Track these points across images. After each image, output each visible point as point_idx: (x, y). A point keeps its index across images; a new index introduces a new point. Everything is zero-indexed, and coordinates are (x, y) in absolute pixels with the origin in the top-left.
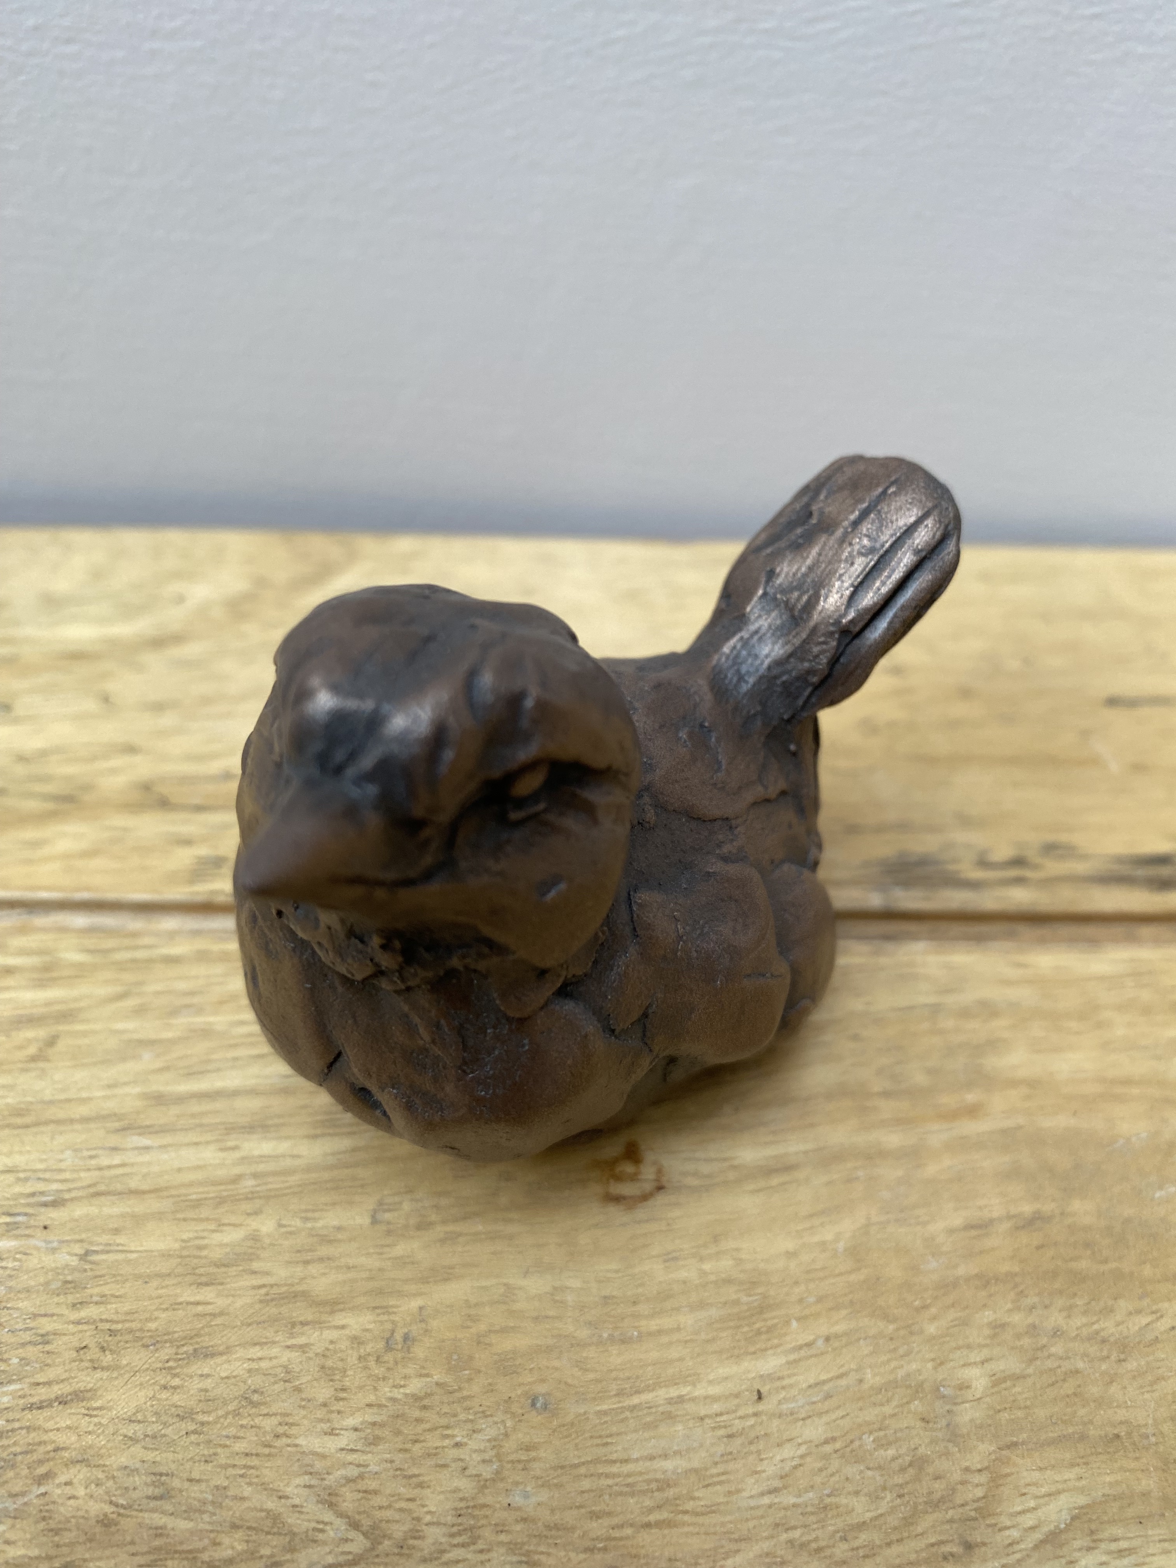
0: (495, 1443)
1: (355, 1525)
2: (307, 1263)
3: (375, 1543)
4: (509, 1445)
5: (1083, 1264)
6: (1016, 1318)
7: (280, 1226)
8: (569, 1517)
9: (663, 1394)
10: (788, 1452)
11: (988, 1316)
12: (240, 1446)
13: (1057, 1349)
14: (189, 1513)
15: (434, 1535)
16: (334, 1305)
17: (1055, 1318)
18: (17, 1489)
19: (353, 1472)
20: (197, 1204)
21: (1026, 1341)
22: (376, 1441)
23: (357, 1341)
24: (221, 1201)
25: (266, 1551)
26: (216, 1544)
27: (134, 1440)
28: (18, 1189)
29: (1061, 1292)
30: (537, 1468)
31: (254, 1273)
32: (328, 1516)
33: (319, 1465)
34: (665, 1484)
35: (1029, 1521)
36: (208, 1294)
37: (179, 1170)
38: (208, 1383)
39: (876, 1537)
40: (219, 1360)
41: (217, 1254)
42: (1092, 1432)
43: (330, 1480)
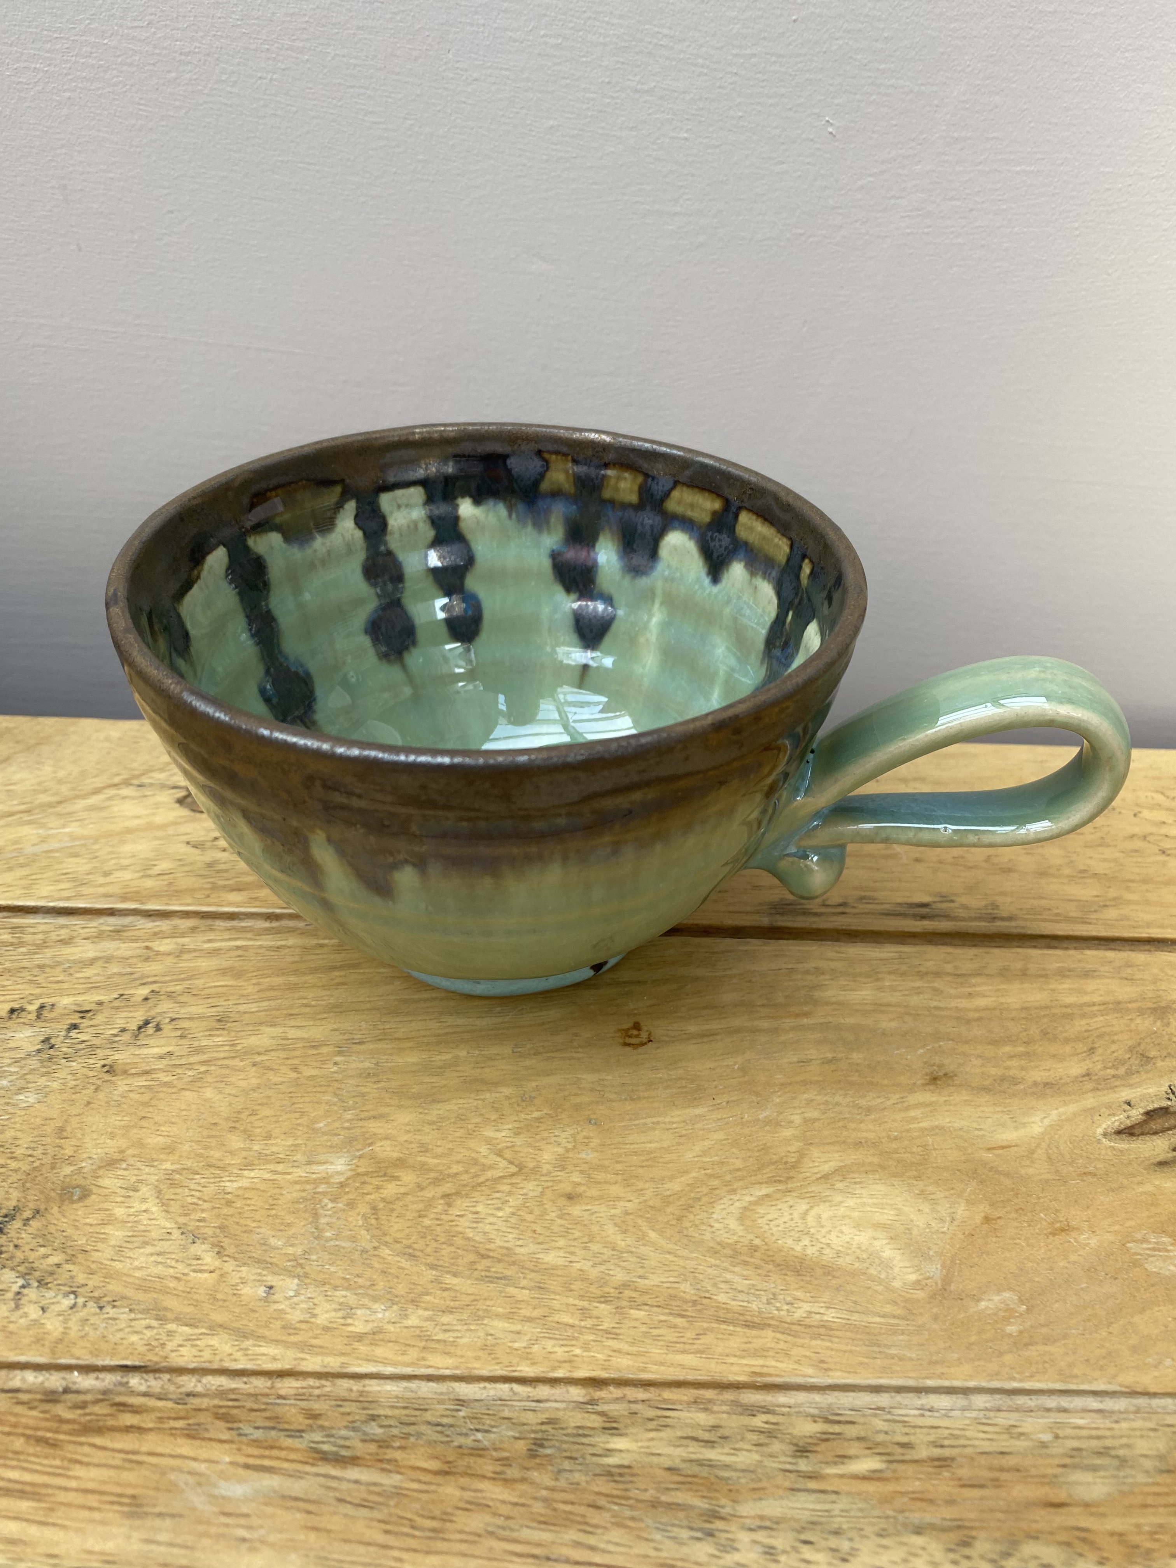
0: (574, 1136)
1: (511, 1163)
3: (521, 1169)
4: (580, 1137)
5: (855, 1078)
6: (819, 1098)
8: (607, 1163)
9: (649, 1120)
10: (706, 1143)
11: (806, 1096)
12: (458, 1134)
13: (837, 1109)
14: (437, 1157)
15: (546, 1168)
17: (838, 1098)
18: (360, 1147)
19: (509, 1144)
21: (822, 1107)
22: (518, 1134)
23: (508, 1098)
25: (472, 1171)
26: (450, 1168)
27: (409, 1132)
28: (342, 1037)
29: (841, 1089)
30: (592, 1145)
32: (499, 1159)
33: (494, 1142)
34: (650, 1152)
35: (816, 1170)
38: (441, 1112)
39: (745, 1174)
41: (440, 1064)
42: (849, 1140)
43: (499, 1147)
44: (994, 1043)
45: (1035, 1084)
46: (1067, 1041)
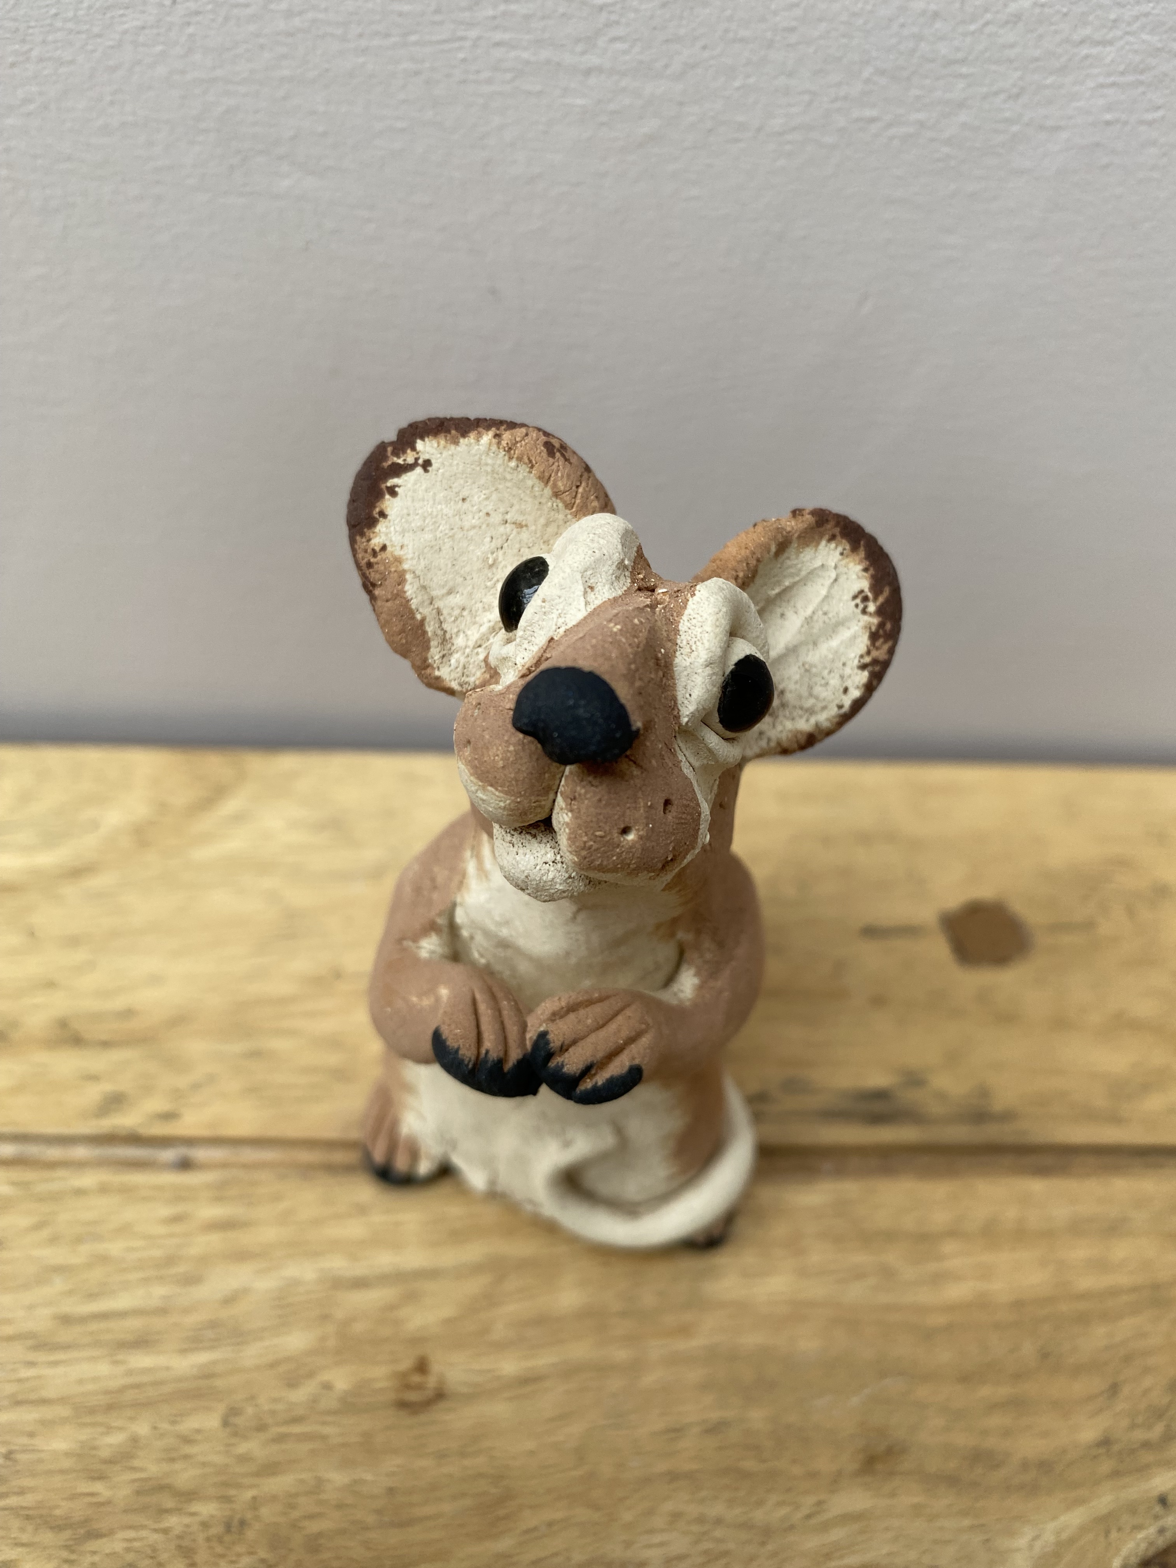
2: (172, 1460)
5: (750, 1464)
6: (690, 1508)
7: (155, 1428)
11: (670, 1506)
13: (718, 1533)
16: (190, 1495)
17: (719, 1509)
20: (92, 1411)
21: (695, 1528)
23: (205, 1525)
24: (110, 1408)
29: (727, 1487)
31: (134, 1469)
36: (98, 1487)
37: (81, 1382)
38: (96, 1558)
40: (105, 1540)
41: (105, 1453)
44: (966, 1378)
45: (1025, 1465)
46: (1078, 1371)
